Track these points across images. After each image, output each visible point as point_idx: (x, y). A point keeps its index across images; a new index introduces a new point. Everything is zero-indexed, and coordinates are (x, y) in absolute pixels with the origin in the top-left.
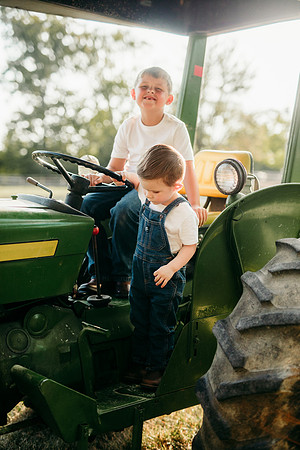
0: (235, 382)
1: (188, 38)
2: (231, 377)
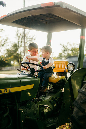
0: (82, 115)
1: (47, 33)
2: (81, 114)
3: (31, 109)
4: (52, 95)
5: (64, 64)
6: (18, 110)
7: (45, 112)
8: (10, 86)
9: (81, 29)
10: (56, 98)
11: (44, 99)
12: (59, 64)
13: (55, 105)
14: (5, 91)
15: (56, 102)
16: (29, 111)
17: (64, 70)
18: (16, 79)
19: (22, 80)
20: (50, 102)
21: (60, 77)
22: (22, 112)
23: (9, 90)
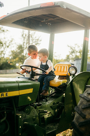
0: (83, 121)
1: (50, 34)
3: (30, 114)
4: (54, 100)
6: (16, 115)
7: (45, 117)
8: (8, 90)
9: (84, 30)
11: (44, 104)
12: (61, 67)
13: (56, 110)
14: (2, 95)
15: (58, 107)
16: (28, 116)
17: (67, 73)
18: (14, 82)
19: (21, 84)
20: (51, 107)
21: (62, 81)
22: (20, 117)
23: (6, 94)
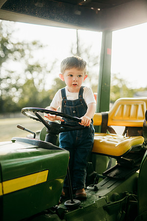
1: (102, 33)
4: (113, 187)
5: (143, 106)
10: (123, 195)
12: (130, 106)
15: (123, 207)
17: (143, 121)
20: (105, 208)
21: (131, 142)
